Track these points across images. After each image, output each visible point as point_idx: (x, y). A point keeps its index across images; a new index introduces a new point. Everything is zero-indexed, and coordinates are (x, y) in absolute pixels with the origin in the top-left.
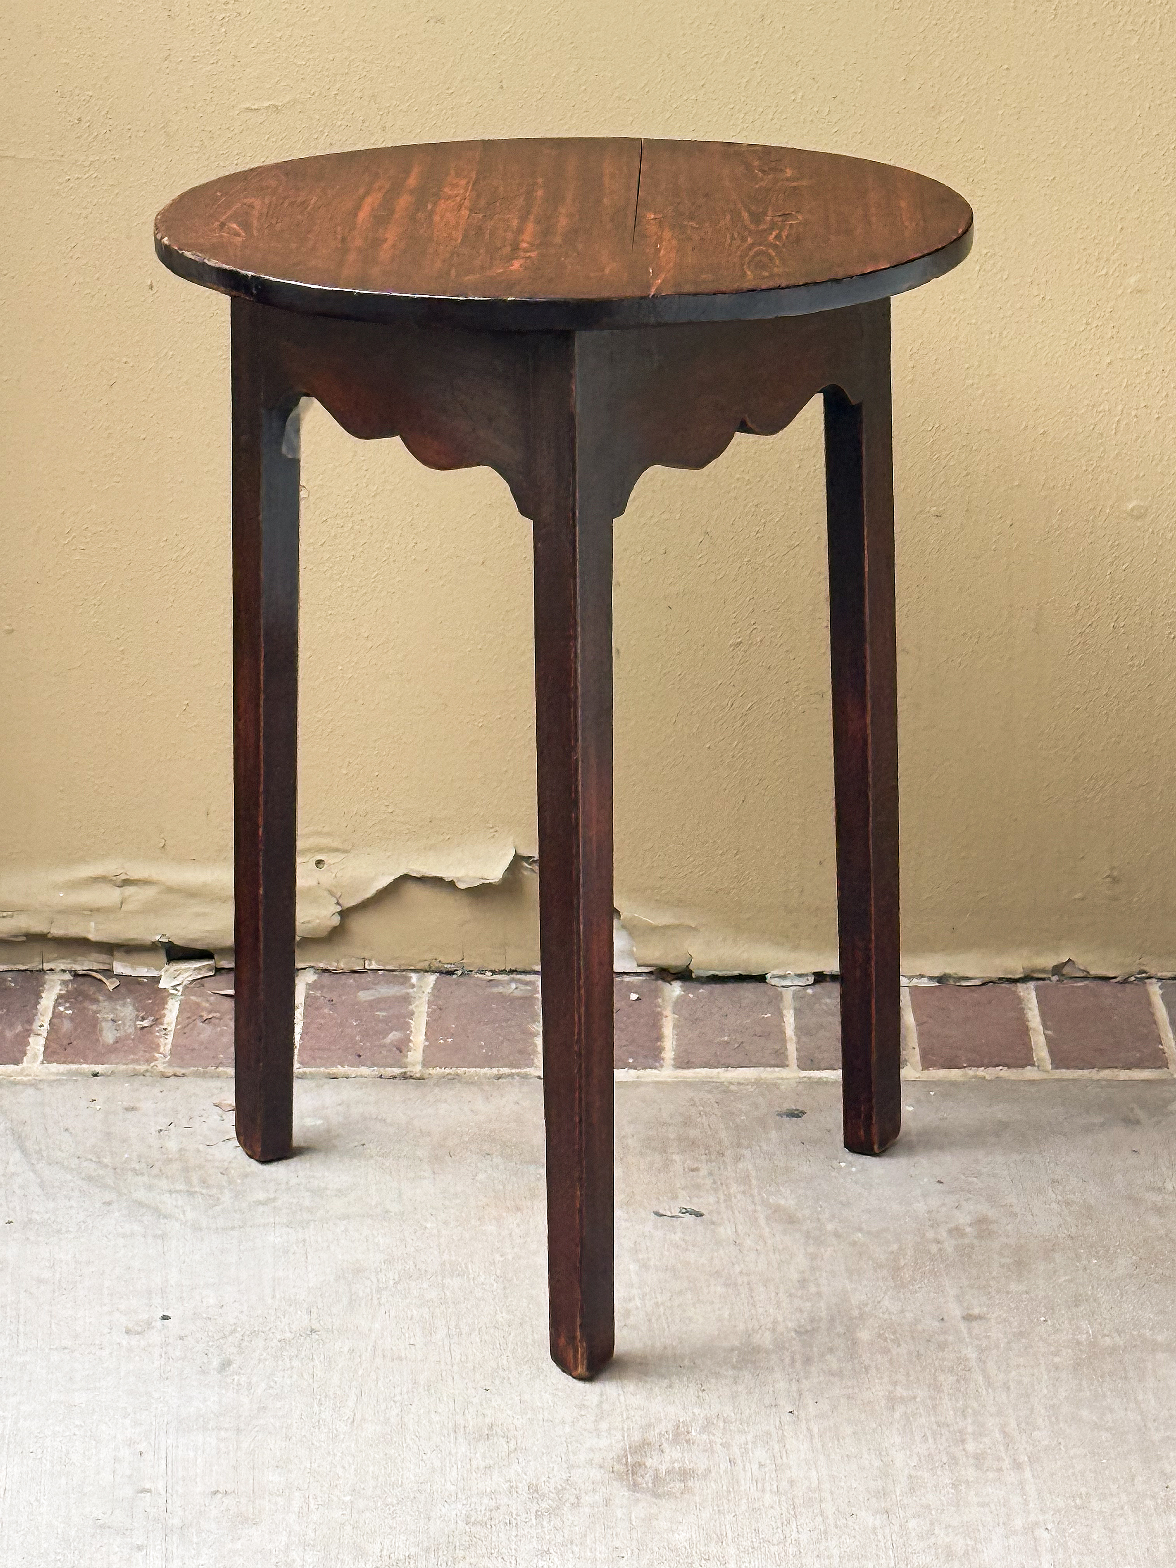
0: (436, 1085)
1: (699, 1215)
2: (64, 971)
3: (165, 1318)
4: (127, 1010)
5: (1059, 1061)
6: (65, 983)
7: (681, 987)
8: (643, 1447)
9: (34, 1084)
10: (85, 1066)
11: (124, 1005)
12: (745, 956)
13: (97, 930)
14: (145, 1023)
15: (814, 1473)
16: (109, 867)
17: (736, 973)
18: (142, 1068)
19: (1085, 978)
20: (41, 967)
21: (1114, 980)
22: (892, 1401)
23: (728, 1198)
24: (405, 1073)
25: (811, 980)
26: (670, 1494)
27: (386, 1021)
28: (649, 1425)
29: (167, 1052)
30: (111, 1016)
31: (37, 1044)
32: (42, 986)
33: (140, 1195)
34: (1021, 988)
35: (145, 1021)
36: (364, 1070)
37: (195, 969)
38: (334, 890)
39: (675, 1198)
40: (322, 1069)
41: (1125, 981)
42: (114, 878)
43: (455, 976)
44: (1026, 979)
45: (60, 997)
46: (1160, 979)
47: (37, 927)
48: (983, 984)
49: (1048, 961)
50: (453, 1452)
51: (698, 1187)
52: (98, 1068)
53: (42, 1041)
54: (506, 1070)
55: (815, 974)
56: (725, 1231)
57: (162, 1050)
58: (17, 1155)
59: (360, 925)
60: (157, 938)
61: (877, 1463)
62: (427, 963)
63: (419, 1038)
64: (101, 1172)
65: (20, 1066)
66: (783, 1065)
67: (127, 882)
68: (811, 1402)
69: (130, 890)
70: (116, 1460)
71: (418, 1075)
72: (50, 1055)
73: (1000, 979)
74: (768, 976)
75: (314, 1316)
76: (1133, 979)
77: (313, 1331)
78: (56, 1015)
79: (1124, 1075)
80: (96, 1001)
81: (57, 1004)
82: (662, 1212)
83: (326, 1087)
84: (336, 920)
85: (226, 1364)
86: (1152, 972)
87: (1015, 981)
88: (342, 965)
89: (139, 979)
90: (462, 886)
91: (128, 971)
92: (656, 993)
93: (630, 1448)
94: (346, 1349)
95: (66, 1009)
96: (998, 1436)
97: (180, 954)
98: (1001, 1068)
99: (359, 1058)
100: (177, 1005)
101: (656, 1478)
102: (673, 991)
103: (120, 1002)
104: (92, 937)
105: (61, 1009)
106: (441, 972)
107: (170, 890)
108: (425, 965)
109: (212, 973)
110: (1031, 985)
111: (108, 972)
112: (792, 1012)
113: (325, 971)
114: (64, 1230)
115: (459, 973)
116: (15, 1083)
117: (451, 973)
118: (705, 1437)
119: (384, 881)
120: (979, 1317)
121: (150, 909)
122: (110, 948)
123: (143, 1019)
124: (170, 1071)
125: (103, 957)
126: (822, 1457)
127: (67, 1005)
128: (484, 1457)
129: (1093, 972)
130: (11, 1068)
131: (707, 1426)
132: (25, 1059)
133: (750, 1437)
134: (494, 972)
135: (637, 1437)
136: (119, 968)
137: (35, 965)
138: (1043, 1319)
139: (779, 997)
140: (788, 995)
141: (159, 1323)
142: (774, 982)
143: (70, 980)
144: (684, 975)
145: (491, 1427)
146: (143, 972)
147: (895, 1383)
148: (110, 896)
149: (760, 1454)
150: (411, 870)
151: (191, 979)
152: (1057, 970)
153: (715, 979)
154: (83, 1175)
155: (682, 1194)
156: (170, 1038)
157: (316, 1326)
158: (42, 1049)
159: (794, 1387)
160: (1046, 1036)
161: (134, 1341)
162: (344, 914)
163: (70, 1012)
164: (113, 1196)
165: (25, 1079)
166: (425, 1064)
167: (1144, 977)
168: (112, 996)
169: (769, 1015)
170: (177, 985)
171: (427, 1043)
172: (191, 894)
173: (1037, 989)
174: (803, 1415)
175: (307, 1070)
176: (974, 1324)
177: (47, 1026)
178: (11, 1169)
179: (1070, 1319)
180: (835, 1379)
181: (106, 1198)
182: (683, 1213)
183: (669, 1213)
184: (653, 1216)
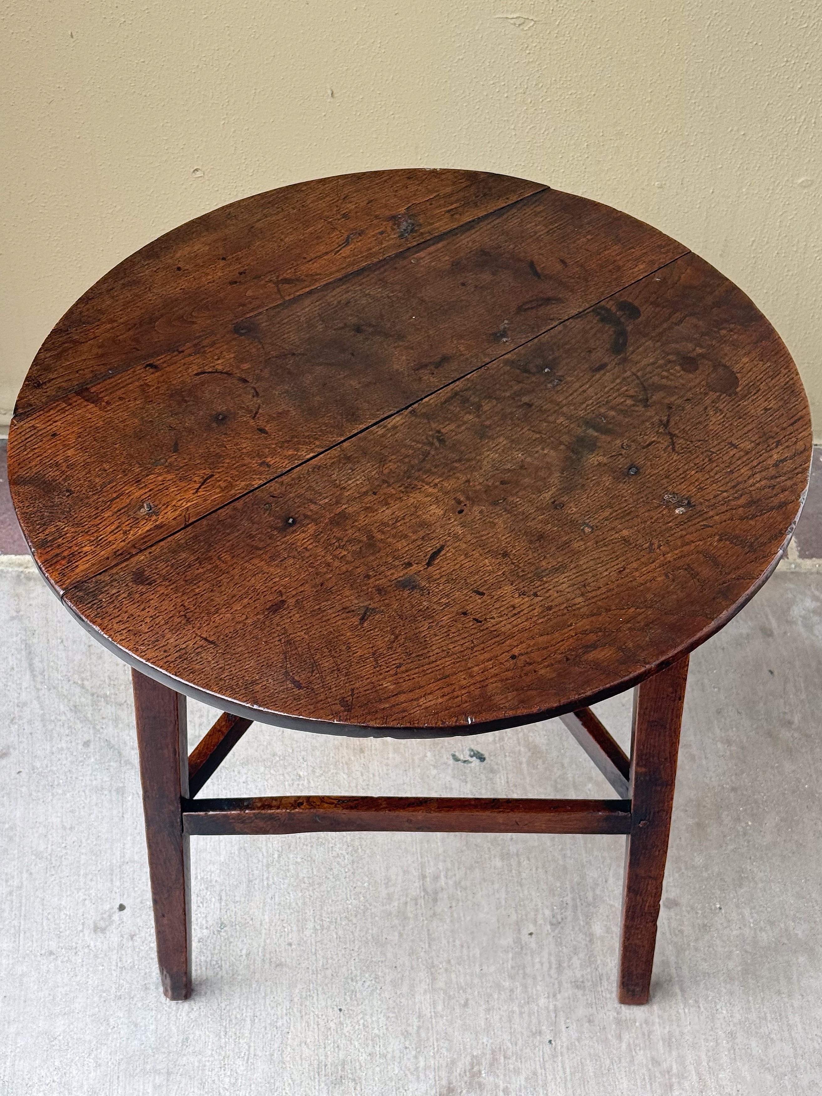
1: (482, 759)
3: (122, 908)
28: (453, 1062)
33: (109, 731)
56: (500, 781)
58: (28, 676)
64: (83, 700)
68: (563, 1028)
75: (223, 904)
77: (223, 925)
82: (457, 755)
93: (441, 1095)
94: (244, 952)
96: (695, 1078)
114: (56, 782)
118: (492, 1079)
120: (675, 903)
131: (493, 1060)
135: (444, 1080)
138: (718, 906)
141: (117, 916)
154: (71, 703)
159: (551, 1007)
161: (99, 942)
164: (91, 734)
174: (559, 1045)
176: (672, 913)
178: (24, 696)
179: (737, 906)
180: (579, 993)
181: (86, 737)
182: (472, 757)
183: (462, 757)
184: (451, 761)
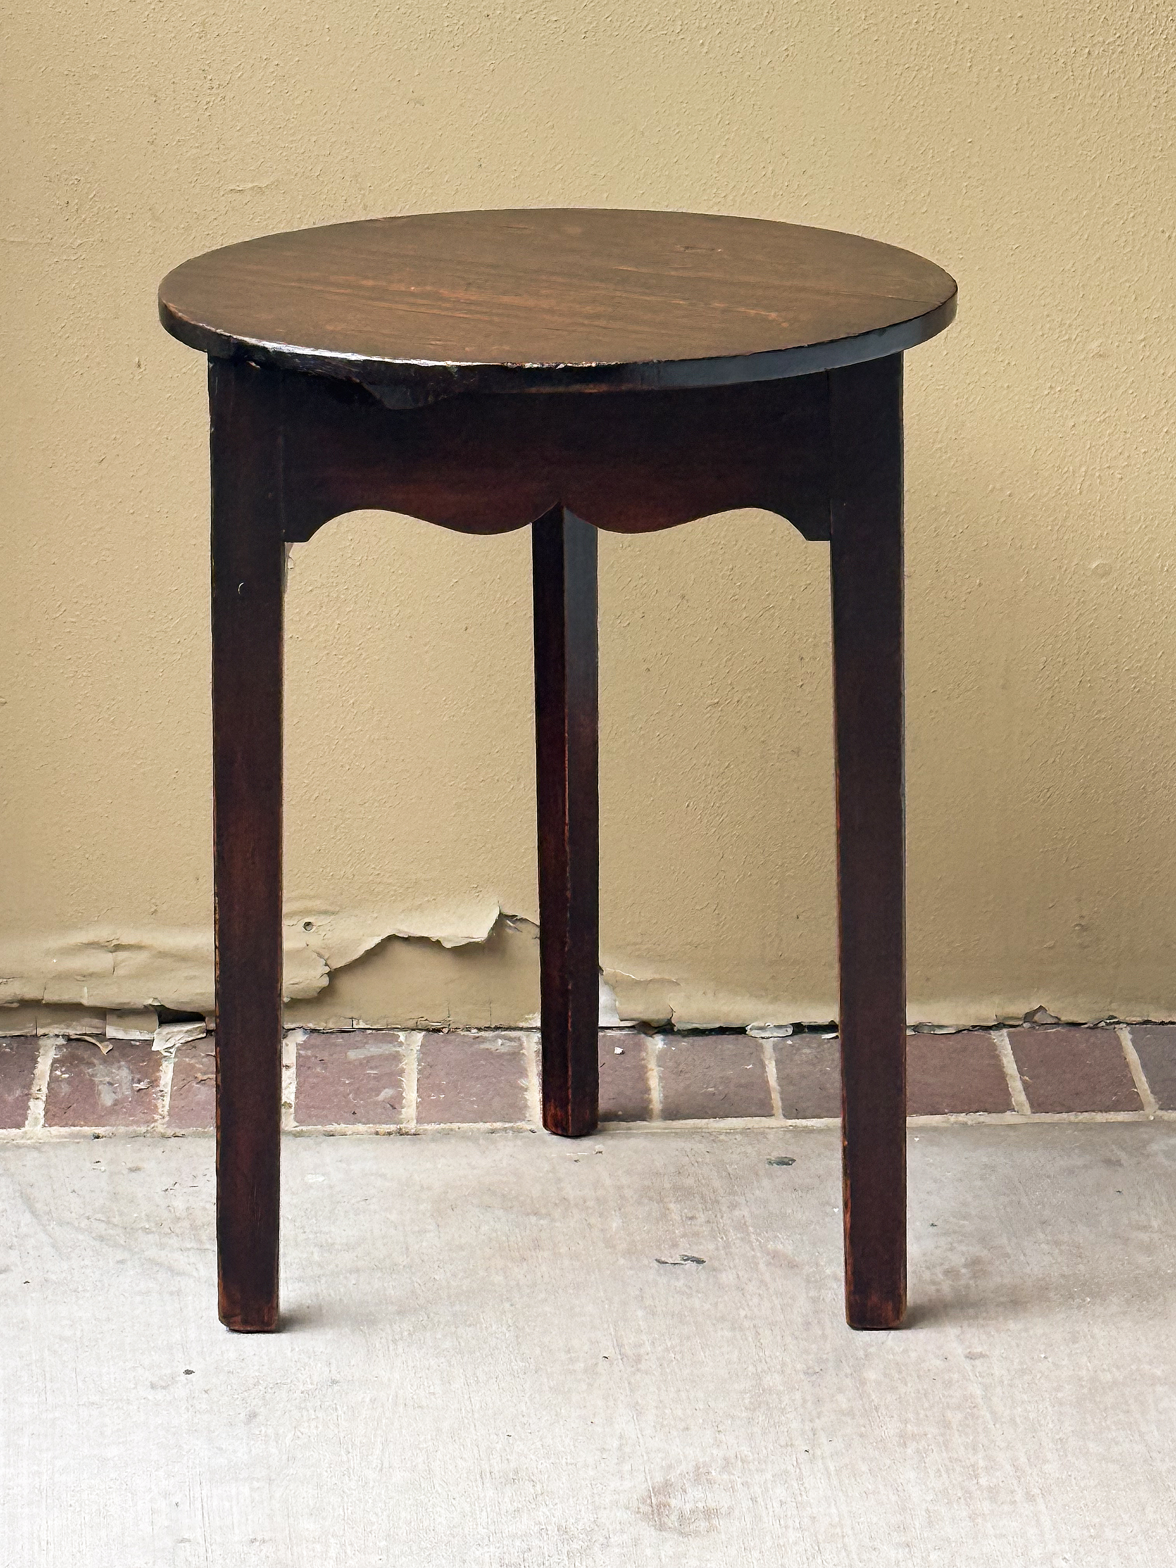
0: (433, 1140)
1: (699, 1261)
2: (57, 1036)
3: (188, 1372)
4: (123, 1074)
5: (1038, 1106)
6: (58, 1047)
7: (664, 1040)
8: (666, 1488)
9: (38, 1147)
10: (86, 1128)
11: (119, 1068)
12: (725, 1009)
13: (90, 996)
14: (142, 1086)
15: (833, 1510)
16: (102, 933)
17: (717, 1026)
18: (143, 1129)
19: (1057, 1024)
20: (34, 1032)
21: (1086, 1026)
22: (904, 1439)
23: (727, 1246)
24: (400, 1129)
25: (790, 1031)
26: (697, 1533)
27: (377, 1078)
28: (670, 1467)
29: (166, 1113)
30: (108, 1079)
31: (37, 1108)
32: (38, 1051)
33: (152, 1253)
34: (994, 1034)
35: (142, 1083)
36: (360, 1127)
37: (187, 1031)
38: (322, 952)
39: (675, 1245)
40: (319, 1127)
41: (1095, 1027)
42: (107, 944)
43: (441, 1033)
44: (999, 1026)
45: (55, 1061)
46: (1128, 1024)
47: (30, 992)
48: (959, 1032)
49: (1020, 1008)
50: (481, 1496)
51: (696, 1234)
52: (100, 1131)
53: (41, 1105)
54: (498, 1125)
55: (792, 1024)
56: (727, 1277)
57: (160, 1111)
58: (28, 1215)
59: (348, 985)
60: (150, 1001)
61: (894, 1498)
62: (415, 1021)
63: (411, 1095)
64: (111, 1232)
65: (23, 1129)
66: (768, 1113)
67: (118, 948)
68: (825, 1442)
69: (122, 955)
70: (153, 1512)
71: (413, 1131)
72: (52, 1117)
73: (974, 1027)
74: (748, 1028)
75: (334, 1367)
76: (1103, 1024)
77: (334, 1382)
78: (53, 1080)
79: (1100, 1117)
80: (91, 1064)
81: (53, 1069)
82: (663, 1259)
83: (324, 1145)
84: (325, 982)
85: (253, 1416)
86: (1121, 1018)
87: (990, 1028)
88: (331, 1025)
89: (132, 1042)
90: (448, 945)
91: (120, 1035)
92: (639, 1047)
93: (653, 1490)
94: (368, 1400)
95: (63, 1073)
96: (1008, 1468)
97: (171, 1017)
98: (981, 1113)
99: (354, 1116)
100: (171, 1066)
101: (681, 1516)
102: (656, 1045)
103: (116, 1065)
104: (86, 1002)
105: (58, 1073)
106: (428, 1030)
107: (163, 954)
108: (411, 1024)
109: (204, 1035)
110: (1005, 1031)
111: (102, 1037)
112: (774, 1063)
113: (313, 1031)
114: (80, 1289)
115: (446, 1030)
116: (18, 1147)
117: (438, 1030)
118: (725, 1476)
119: (371, 943)
120: (982, 1355)
121: (140, 974)
122: (102, 1013)
123: (139, 1082)
124: (170, 1132)
125: (96, 1022)
126: (840, 1494)
127: (63, 1069)
128: (512, 1501)
129: (1064, 1019)
130: (14, 1131)
131: (727, 1465)
132: (27, 1122)
133: (769, 1476)
134: (479, 1029)
135: (659, 1478)
136: (112, 1032)
137: (28, 1030)
138: (1043, 1356)
139: (760, 1048)
140: (768, 1046)
141: (184, 1377)
142: (754, 1033)
143: (63, 1045)
144: (666, 1028)
145: (516, 1472)
146: (136, 1035)
147: (906, 1422)
148: (102, 961)
149: (780, 1492)
150: (400, 932)
151: (183, 1041)
152: (1028, 1017)
153: (696, 1032)
154: (94, 1235)
155: (683, 1243)
156: (167, 1099)
157: (338, 1377)
158: (43, 1113)
159: (808, 1428)
160: (1024, 1083)
161: (160, 1395)
162: (333, 975)
163: (66, 1076)
164: (126, 1255)
165: (29, 1142)
166: (419, 1121)
167: (1114, 1022)
168: (106, 1060)
169: (751, 1066)
170: (170, 1048)
171: (419, 1100)
172: (183, 958)
173: (1009, 1035)
174: (818, 1453)
175: (304, 1128)
176: (978, 1362)
177: (45, 1090)
178: (24, 1230)
179: (1070, 1355)
180: (848, 1419)
181: (119, 1257)
182: (685, 1260)
183: (670, 1261)
184: (656, 1264)
